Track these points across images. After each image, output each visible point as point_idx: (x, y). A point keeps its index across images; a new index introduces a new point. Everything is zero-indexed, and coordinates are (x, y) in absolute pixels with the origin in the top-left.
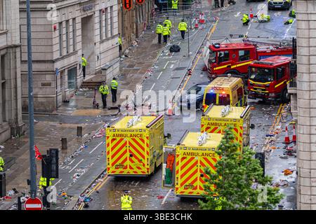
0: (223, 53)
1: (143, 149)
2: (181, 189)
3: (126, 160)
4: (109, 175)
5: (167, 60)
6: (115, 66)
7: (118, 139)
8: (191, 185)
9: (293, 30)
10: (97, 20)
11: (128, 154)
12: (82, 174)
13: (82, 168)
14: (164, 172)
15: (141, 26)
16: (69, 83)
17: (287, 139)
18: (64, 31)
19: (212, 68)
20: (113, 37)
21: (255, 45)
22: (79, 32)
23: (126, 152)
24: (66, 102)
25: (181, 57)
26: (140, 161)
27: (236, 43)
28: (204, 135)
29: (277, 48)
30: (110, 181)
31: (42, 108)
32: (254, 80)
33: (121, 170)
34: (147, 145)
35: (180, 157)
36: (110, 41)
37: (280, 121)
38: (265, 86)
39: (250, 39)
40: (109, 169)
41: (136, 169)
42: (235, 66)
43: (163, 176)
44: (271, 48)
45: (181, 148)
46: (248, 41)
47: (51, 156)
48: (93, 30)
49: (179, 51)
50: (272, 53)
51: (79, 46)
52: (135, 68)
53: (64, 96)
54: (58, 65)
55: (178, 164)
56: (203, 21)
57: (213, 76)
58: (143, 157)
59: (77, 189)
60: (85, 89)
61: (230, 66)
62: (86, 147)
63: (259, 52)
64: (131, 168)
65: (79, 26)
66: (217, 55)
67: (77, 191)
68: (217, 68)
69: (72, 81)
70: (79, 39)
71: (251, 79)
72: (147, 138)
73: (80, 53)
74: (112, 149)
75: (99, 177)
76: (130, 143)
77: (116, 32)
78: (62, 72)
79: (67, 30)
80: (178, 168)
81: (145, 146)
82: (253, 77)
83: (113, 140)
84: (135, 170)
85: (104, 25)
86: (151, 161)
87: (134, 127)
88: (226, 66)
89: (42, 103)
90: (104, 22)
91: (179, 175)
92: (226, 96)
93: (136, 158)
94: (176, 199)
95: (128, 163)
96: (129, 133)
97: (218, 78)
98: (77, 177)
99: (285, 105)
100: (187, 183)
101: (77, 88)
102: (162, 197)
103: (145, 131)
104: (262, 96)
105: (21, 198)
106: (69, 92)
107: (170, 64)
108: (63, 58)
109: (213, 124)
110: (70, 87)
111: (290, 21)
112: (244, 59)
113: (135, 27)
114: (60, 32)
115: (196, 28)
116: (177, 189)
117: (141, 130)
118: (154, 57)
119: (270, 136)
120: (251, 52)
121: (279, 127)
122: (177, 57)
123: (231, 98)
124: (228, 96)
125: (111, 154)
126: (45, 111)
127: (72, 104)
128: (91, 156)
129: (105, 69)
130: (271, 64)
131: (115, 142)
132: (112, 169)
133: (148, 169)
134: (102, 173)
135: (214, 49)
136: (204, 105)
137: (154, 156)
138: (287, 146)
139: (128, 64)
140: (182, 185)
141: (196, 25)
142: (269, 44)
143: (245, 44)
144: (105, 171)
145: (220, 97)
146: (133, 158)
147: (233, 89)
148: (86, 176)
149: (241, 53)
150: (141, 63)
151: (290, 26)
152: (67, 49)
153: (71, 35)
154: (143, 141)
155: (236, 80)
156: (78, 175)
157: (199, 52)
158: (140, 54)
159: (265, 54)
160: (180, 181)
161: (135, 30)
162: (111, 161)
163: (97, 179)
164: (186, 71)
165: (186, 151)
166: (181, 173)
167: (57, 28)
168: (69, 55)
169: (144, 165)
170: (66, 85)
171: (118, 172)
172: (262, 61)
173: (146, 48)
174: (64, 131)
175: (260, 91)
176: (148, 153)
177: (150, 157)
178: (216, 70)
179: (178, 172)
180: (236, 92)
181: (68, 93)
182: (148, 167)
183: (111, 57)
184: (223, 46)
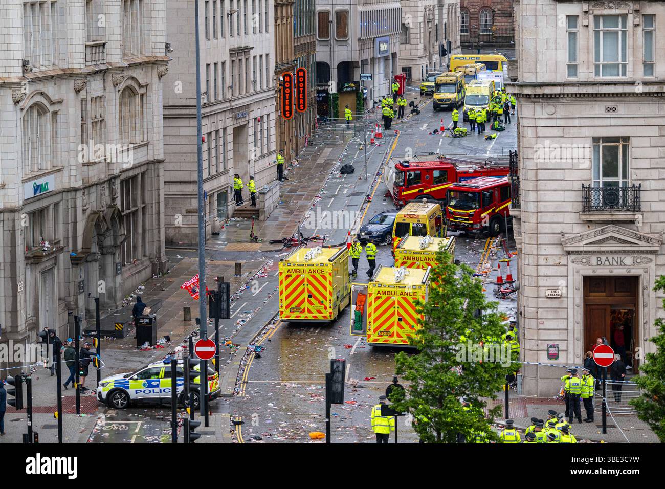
0: (412, 173)
1: (325, 288)
2: (374, 336)
3: (303, 301)
4: (282, 321)
5: (338, 184)
6: (274, 190)
7: (294, 275)
8: (387, 331)
9: (497, 146)
10: (251, 131)
11: (306, 295)
12: (248, 319)
13: (247, 313)
14: (353, 316)
15: (301, 140)
16: (219, 211)
17: (500, 279)
18: (213, 144)
19: (400, 192)
20: (270, 154)
21: (454, 164)
22: (230, 146)
23: (303, 291)
24: (215, 234)
25: (356, 180)
26: (321, 303)
27: (429, 160)
28: (402, 269)
29: (482, 167)
30: (284, 328)
31: (186, 242)
32: (454, 207)
33: (297, 313)
34: (330, 283)
35: (374, 296)
36: (266, 159)
37: (489, 258)
38: (468, 215)
39: (447, 156)
40: (282, 312)
41: (316, 314)
42: (428, 191)
43: (352, 321)
44: (475, 167)
45: (374, 286)
46: (445, 158)
47: (220, 292)
48: (246, 144)
49: (352, 172)
50: (476, 174)
51: (230, 164)
52: (298, 193)
53: (213, 227)
54: (207, 187)
55: (370, 304)
56: (380, 134)
57: (401, 203)
58: (325, 298)
59: (244, 337)
60: (238, 219)
61: (422, 191)
62: (248, 288)
63: (459, 173)
64: (309, 311)
65: (230, 138)
66: (405, 175)
67: (244, 339)
68: (406, 193)
69: (222, 208)
70: (230, 155)
71: (451, 206)
72: (330, 274)
73: (232, 172)
74: (287, 288)
75: (269, 323)
76: (308, 280)
77: (273, 147)
78: (211, 196)
79: (216, 143)
80: (370, 310)
81: (327, 284)
82: (453, 203)
83: (288, 276)
84: (314, 314)
85: (259, 138)
86: (335, 303)
87: (313, 261)
88: (417, 190)
89: (186, 236)
90: (259, 134)
91: (372, 319)
92: (421, 226)
93: (316, 298)
94: (368, 349)
95: (306, 305)
96: (307, 269)
97: (411, 204)
98: (242, 323)
99: (494, 239)
100: (382, 329)
101: (227, 217)
102: (350, 347)
103: (327, 265)
104: (465, 228)
105: (194, 338)
106: (219, 222)
107: (342, 189)
108: (212, 178)
109: (409, 258)
110: (219, 216)
111: (493, 136)
112: (440, 181)
113: (294, 142)
114: (209, 145)
115: (372, 144)
116: (369, 336)
117: (322, 264)
118: (322, 179)
119: (478, 276)
120: (449, 172)
121: (488, 265)
122: (351, 179)
123: (428, 229)
124: (424, 225)
125: (285, 294)
126: (191, 245)
127: (223, 236)
128: (256, 299)
129: (264, 194)
130: (476, 187)
131: (290, 279)
132: (287, 313)
133: (331, 313)
134: (273, 319)
135: (402, 169)
136: (394, 236)
137: (338, 298)
138: (500, 288)
139: (289, 188)
140: (375, 331)
141: (372, 140)
142: (471, 163)
143: (442, 163)
144: (276, 316)
145: (413, 227)
146: (312, 300)
147: (430, 217)
148: (252, 322)
149: (436, 174)
150: (305, 187)
151: (493, 141)
152: (217, 167)
153: (221, 149)
154: (325, 278)
155: (432, 207)
156: (243, 321)
157: (378, 174)
158: (303, 176)
159: (466, 175)
160: (373, 327)
161: (294, 146)
162: (285, 304)
163: (267, 325)
164: (364, 197)
165: (381, 289)
166: (374, 316)
167: (206, 140)
168: (219, 175)
169: (326, 308)
170: (216, 214)
171: (293, 317)
172: (463, 183)
173: (310, 169)
174: (218, 269)
175: (463, 222)
176: (330, 293)
177: (333, 298)
178: (404, 195)
179: (370, 315)
180: (433, 221)
181: (217, 223)
182: (331, 310)
183: (268, 179)
184: (412, 164)
